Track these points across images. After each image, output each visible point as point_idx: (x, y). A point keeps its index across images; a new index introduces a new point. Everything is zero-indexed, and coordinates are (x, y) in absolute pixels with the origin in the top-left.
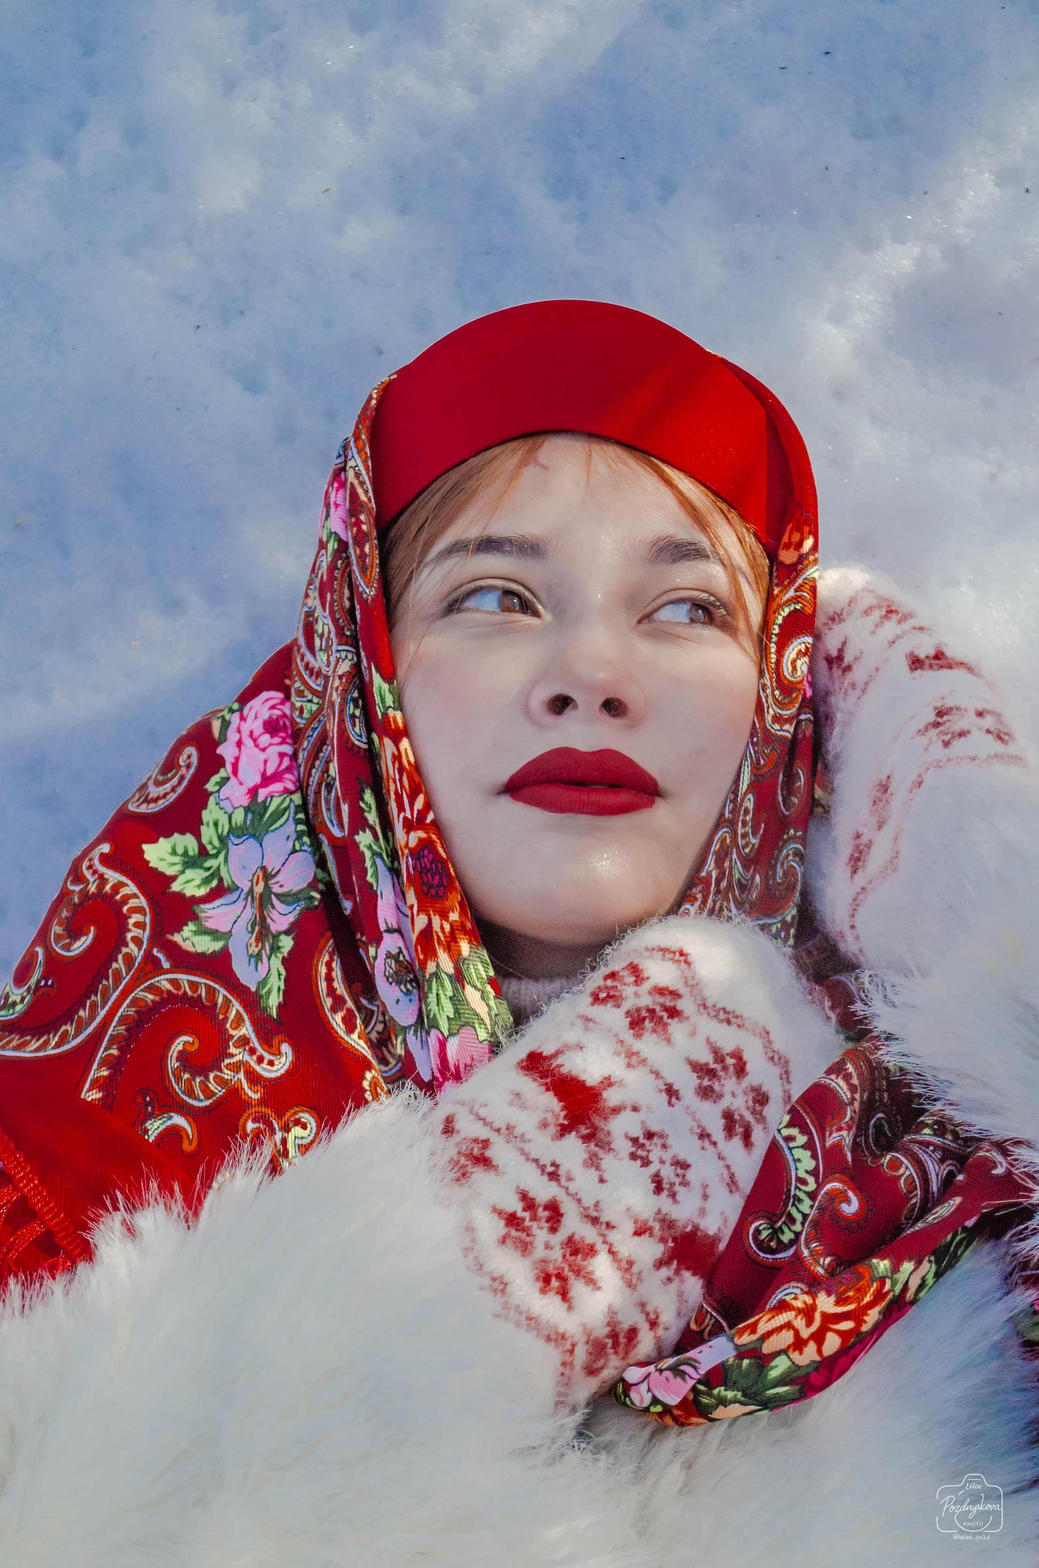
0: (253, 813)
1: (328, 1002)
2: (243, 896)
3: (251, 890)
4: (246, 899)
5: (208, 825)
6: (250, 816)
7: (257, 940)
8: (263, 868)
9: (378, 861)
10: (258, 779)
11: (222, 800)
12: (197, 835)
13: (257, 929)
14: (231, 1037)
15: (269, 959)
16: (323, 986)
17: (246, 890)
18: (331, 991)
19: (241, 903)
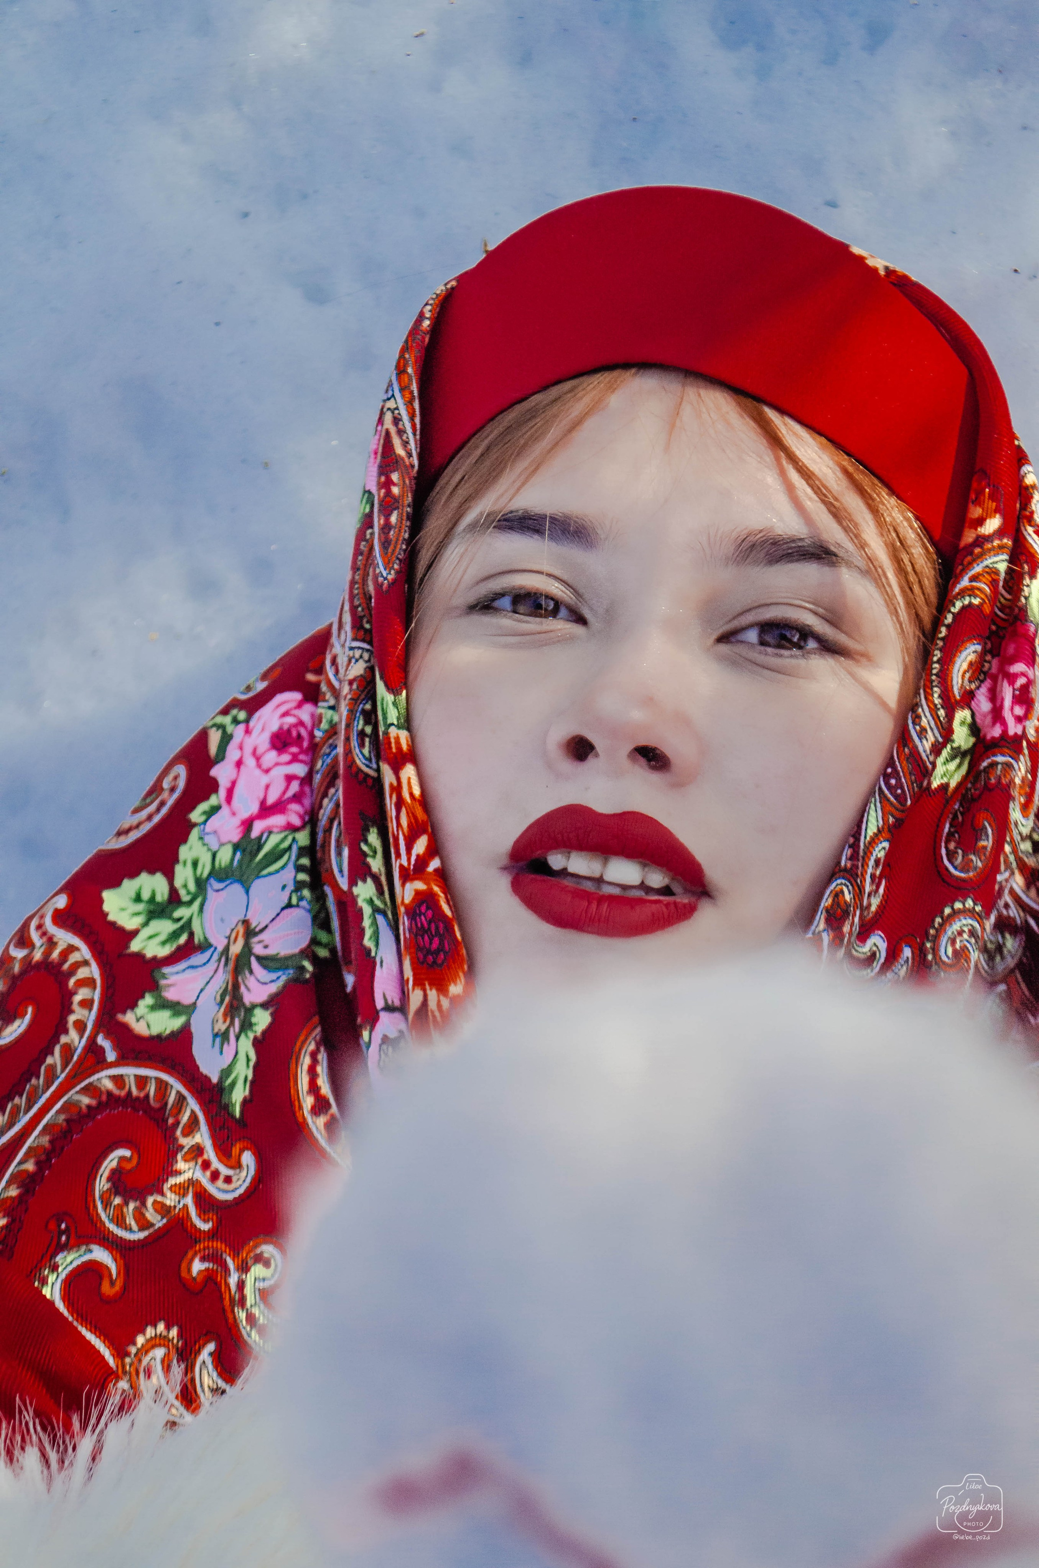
0: (244, 851)
1: (308, 1102)
2: (216, 957)
3: (227, 949)
4: (219, 960)
5: (185, 863)
6: (238, 855)
7: (225, 1015)
8: (246, 923)
9: (380, 919)
10: (254, 808)
11: (208, 834)
12: (170, 876)
13: (227, 999)
14: (181, 1147)
15: (238, 1038)
16: (303, 1081)
17: (220, 948)
18: (314, 1088)
19: (213, 965)
